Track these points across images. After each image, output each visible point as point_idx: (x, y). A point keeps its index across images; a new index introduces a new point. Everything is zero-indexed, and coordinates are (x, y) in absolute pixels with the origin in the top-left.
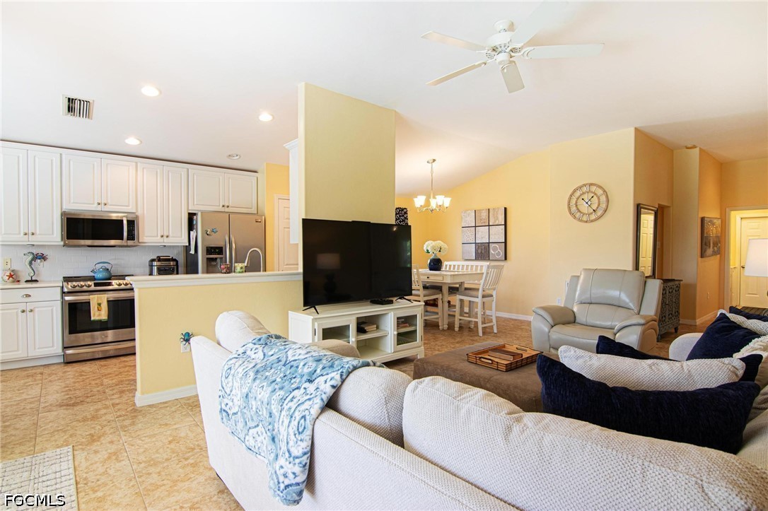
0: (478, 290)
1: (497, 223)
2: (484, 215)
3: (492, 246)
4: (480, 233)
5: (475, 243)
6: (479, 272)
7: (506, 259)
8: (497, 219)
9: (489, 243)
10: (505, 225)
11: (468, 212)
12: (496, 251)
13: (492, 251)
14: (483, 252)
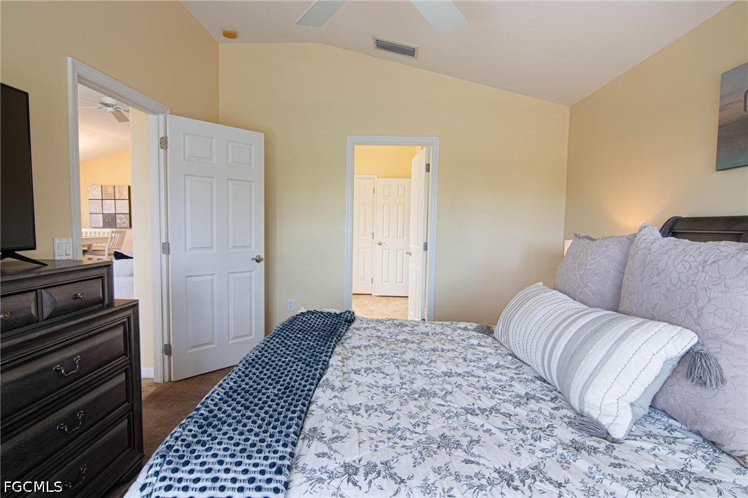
0: (104, 251)
1: (122, 198)
2: (110, 190)
3: (118, 216)
4: (107, 205)
5: (103, 214)
6: (106, 236)
7: (131, 226)
8: (122, 194)
9: (115, 214)
10: (130, 199)
11: (95, 186)
12: (122, 221)
13: (118, 221)
14: (110, 221)
